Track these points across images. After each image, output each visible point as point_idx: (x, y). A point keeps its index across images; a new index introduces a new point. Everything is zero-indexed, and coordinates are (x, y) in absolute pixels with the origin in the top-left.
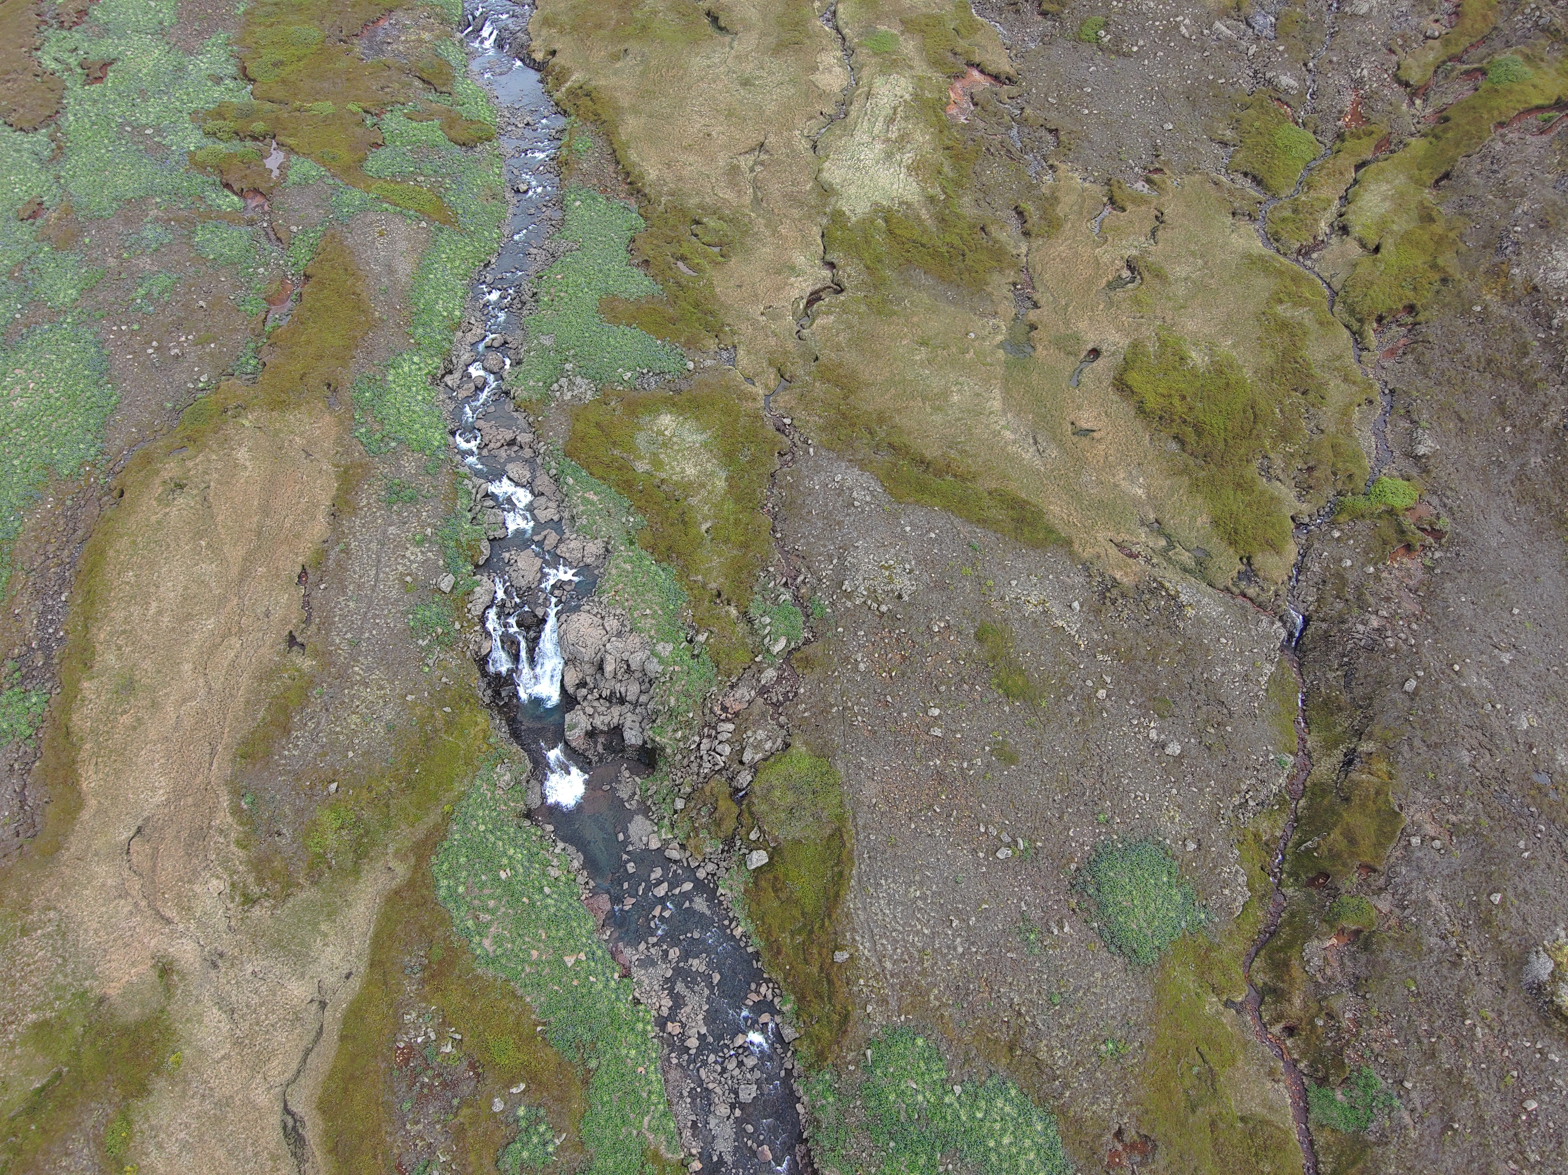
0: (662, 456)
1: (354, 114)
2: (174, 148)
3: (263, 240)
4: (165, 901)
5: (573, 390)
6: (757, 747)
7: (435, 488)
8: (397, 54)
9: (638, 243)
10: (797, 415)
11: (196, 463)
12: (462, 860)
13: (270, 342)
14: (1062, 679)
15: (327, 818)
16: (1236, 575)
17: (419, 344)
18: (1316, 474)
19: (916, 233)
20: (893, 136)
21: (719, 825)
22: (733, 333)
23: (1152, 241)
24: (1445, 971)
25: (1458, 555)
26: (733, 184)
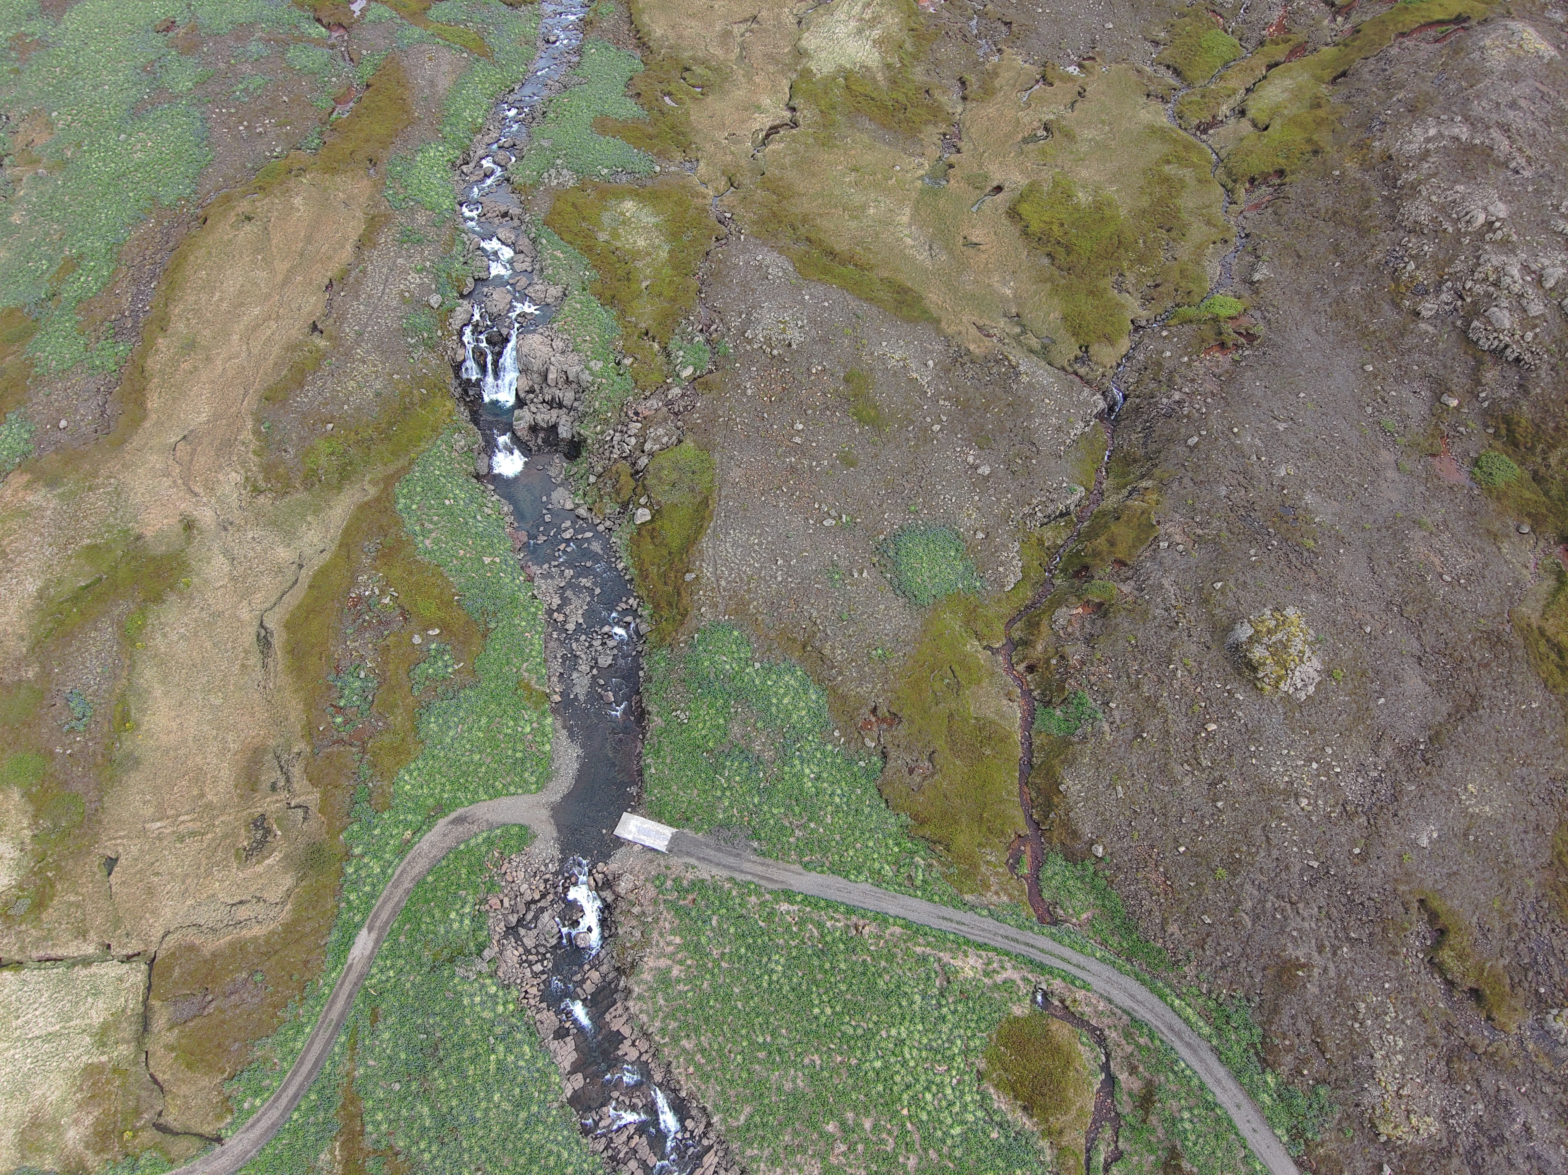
0: (620, 231)
3: (339, 59)
4: (197, 482)
5: (559, 179)
6: (656, 440)
7: (437, 235)
9: (634, 81)
10: (737, 211)
11: (262, 204)
12: (419, 489)
13: (332, 128)
14: (906, 415)
15: (323, 446)
16: (1073, 358)
17: (445, 138)
18: (1159, 289)
19: (869, 90)
20: (867, 17)
21: (618, 494)
22: (698, 150)
23: (1069, 110)
24: (1162, 633)
25: (1264, 354)
26: (723, 44)
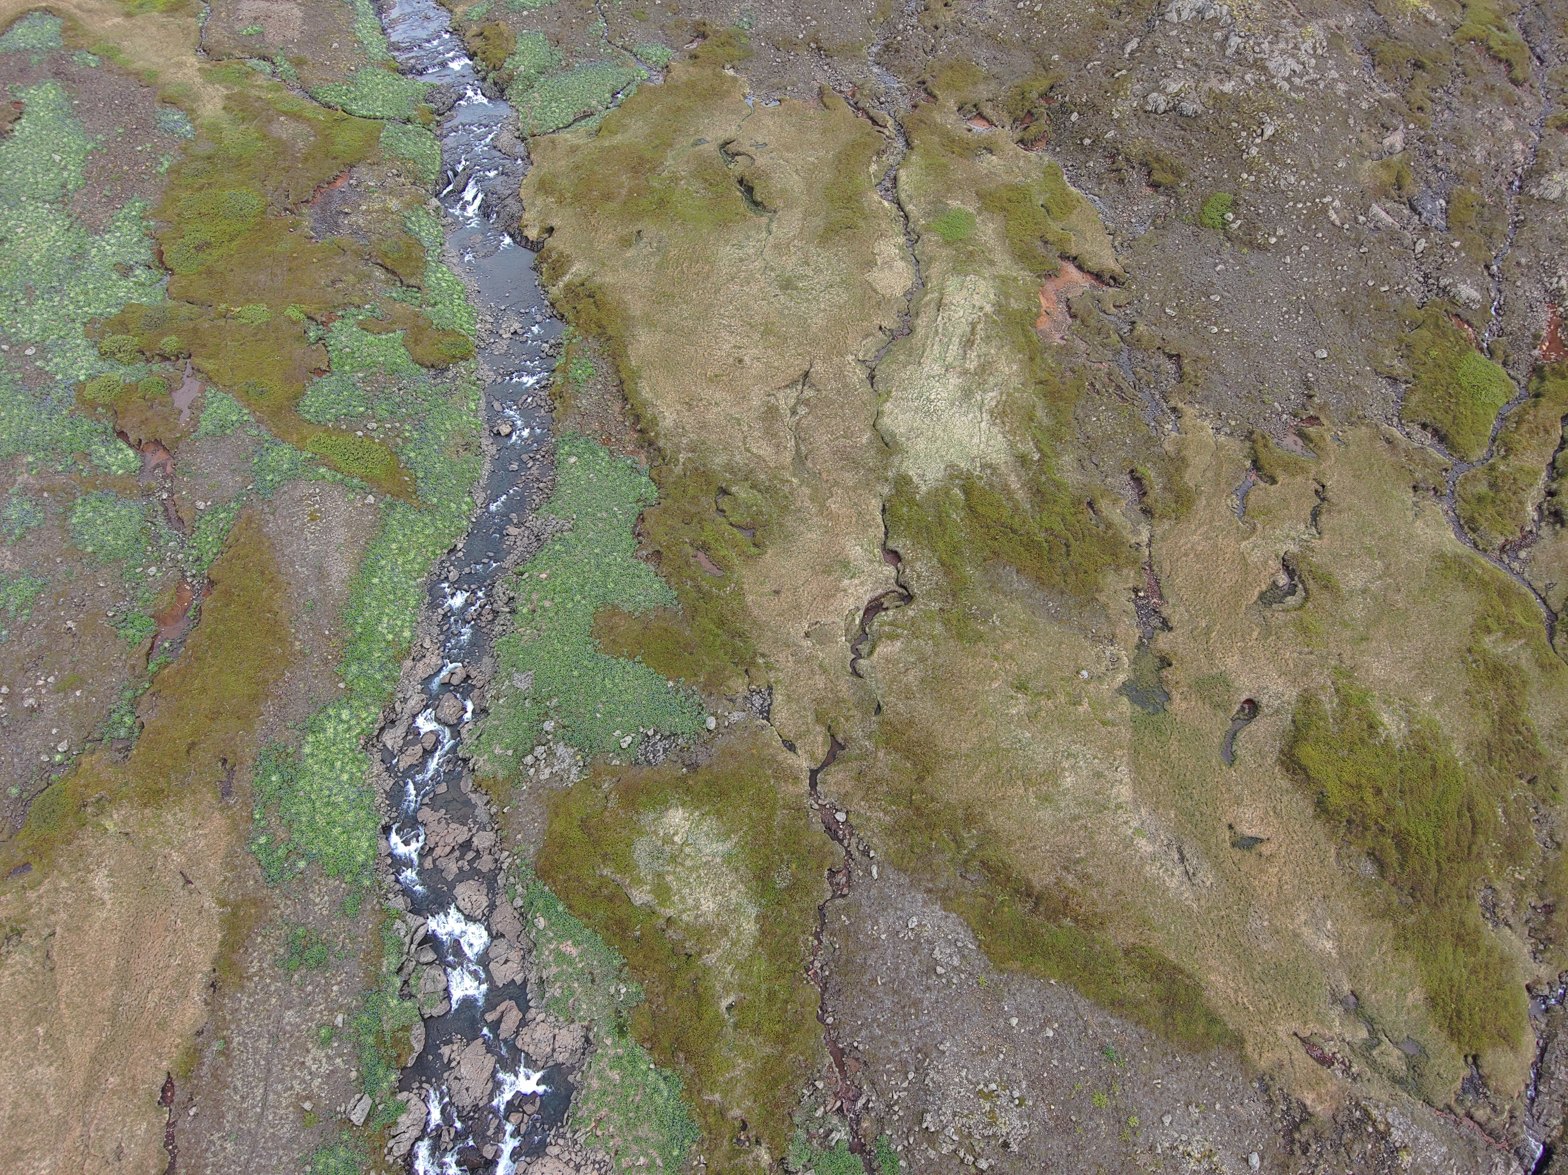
0: (669, 878)
1: (295, 323)
2: (59, 377)
3: (161, 520)
5: (552, 766)
7: (353, 939)
8: (355, 232)
9: (646, 523)
10: (854, 806)
11: (40, 895)
13: (151, 691)
16: (1460, 1085)
17: (351, 690)
19: (1004, 512)
20: (972, 365)
22: (769, 667)
23: (1314, 531)
26: (770, 434)
